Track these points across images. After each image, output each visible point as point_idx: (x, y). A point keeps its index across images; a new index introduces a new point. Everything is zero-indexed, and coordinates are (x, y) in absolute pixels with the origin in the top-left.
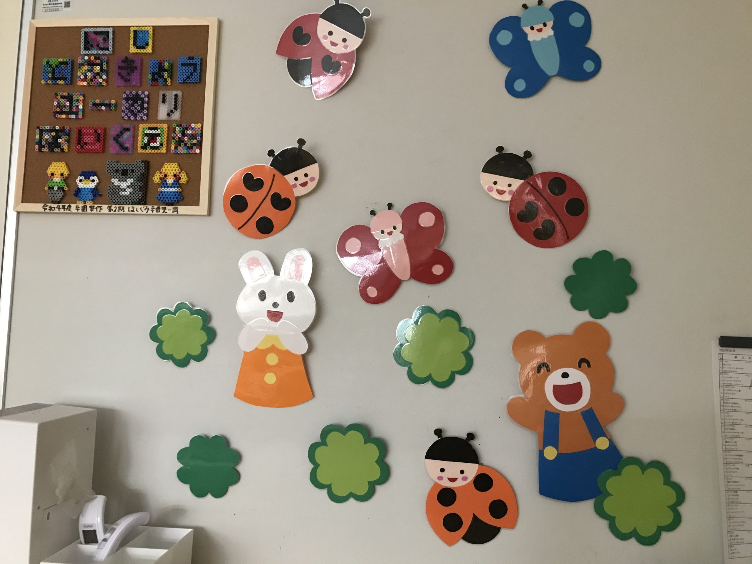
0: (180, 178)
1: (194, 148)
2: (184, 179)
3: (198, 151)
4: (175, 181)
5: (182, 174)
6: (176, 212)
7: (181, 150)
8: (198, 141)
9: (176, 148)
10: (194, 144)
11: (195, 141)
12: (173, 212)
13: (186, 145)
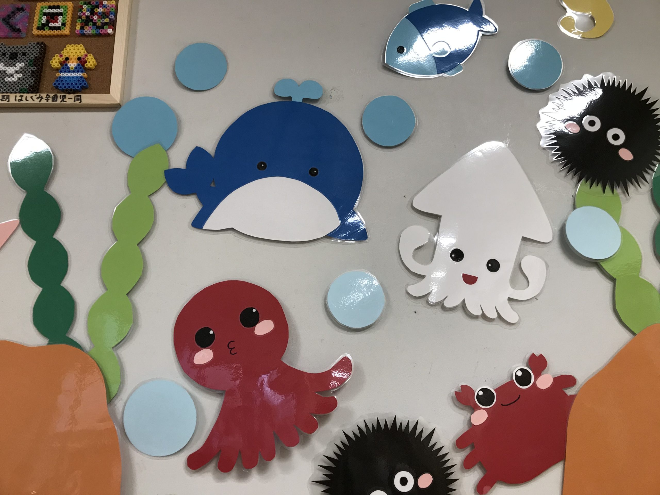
0: (86, 62)
1: (106, 27)
2: (91, 62)
3: (110, 31)
4: (79, 65)
5: (89, 57)
6: (79, 101)
7: (89, 30)
8: (110, 20)
9: (82, 28)
10: (106, 24)
11: (107, 20)
12: (75, 101)
13: (95, 24)
